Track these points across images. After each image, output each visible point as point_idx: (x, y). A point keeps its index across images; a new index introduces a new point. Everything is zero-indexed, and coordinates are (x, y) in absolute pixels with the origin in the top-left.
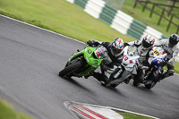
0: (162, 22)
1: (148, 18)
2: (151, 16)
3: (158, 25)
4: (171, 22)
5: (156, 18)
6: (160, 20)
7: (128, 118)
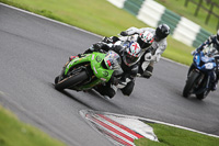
0: (200, 13)
1: (183, 8)
2: (186, 5)
3: (195, 16)
4: (210, 12)
5: (192, 7)
6: (198, 10)
7: (159, 131)
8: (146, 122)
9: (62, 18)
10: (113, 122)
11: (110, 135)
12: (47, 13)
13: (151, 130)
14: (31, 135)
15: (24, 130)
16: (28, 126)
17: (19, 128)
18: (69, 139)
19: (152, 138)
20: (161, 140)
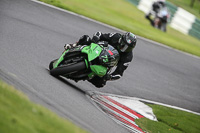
3: (191, 8)
7: (158, 111)
8: (146, 103)
9: (70, 7)
10: (116, 103)
11: (113, 115)
12: (56, 3)
13: (151, 110)
14: (41, 114)
15: (34, 110)
16: (38, 106)
17: (29, 108)
18: (76, 118)
19: (151, 118)
20: (159, 120)
